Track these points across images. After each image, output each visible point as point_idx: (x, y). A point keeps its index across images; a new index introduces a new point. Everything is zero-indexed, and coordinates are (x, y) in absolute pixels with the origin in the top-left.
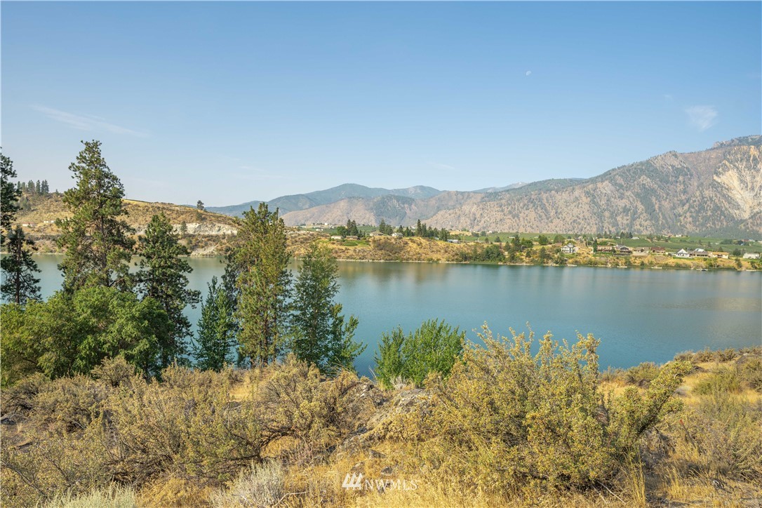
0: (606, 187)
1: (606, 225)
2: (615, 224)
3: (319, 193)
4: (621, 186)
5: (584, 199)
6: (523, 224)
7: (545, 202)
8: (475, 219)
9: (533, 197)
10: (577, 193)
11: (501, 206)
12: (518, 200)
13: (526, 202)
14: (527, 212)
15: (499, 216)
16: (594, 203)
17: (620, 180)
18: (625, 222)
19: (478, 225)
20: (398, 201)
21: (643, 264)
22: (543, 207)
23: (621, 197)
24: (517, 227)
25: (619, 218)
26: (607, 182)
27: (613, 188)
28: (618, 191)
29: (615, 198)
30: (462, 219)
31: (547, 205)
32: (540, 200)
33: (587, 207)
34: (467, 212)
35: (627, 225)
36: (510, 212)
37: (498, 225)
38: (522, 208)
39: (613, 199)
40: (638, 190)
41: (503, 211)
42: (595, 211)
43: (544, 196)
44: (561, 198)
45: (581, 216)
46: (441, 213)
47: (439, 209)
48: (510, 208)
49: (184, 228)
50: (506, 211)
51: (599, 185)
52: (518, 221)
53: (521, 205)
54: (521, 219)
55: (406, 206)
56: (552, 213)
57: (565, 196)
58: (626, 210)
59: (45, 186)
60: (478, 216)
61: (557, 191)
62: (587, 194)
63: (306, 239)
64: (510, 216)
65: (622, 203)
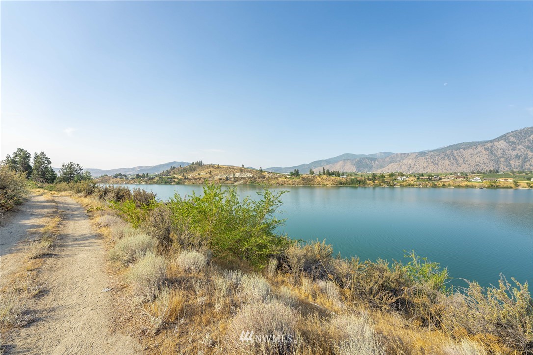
0: (502, 144)
1: (501, 166)
2: (509, 165)
3: (332, 159)
4: (514, 143)
5: (484, 152)
6: (440, 168)
7: (456, 155)
8: (411, 167)
9: (447, 153)
10: (479, 149)
11: (426, 159)
12: (437, 156)
13: (443, 156)
14: (443, 162)
15: (425, 164)
16: (492, 154)
17: (513, 139)
18: (517, 164)
19: (412, 169)
20: (368, 160)
21: (444, 185)
22: (455, 158)
23: (514, 149)
24: (437, 170)
25: (512, 162)
26: (502, 141)
27: (507, 144)
28: (511, 146)
29: (509, 150)
30: (403, 167)
31: (457, 157)
32: (453, 154)
33: (487, 156)
34: (406, 163)
35: (519, 166)
36: (432, 162)
37: (425, 169)
38: (440, 160)
39: (507, 151)
40: (527, 143)
41: (427, 162)
42: (492, 158)
43: (455, 152)
44: (467, 153)
45: (482, 162)
46: (391, 164)
47: (391, 162)
48: (432, 160)
49: (234, 175)
50: (430, 161)
51: (496, 143)
52: (437, 166)
53: (440, 158)
54: (439, 165)
55: (373, 162)
56: (461, 161)
57: (470, 151)
58: (518, 157)
59: (201, 162)
60: (412, 165)
61: (464, 149)
62: (487, 149)
63: (277, 177)
64: (432, 164)
65: (514, 153)
